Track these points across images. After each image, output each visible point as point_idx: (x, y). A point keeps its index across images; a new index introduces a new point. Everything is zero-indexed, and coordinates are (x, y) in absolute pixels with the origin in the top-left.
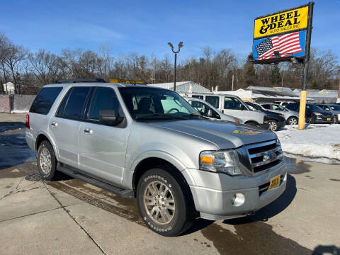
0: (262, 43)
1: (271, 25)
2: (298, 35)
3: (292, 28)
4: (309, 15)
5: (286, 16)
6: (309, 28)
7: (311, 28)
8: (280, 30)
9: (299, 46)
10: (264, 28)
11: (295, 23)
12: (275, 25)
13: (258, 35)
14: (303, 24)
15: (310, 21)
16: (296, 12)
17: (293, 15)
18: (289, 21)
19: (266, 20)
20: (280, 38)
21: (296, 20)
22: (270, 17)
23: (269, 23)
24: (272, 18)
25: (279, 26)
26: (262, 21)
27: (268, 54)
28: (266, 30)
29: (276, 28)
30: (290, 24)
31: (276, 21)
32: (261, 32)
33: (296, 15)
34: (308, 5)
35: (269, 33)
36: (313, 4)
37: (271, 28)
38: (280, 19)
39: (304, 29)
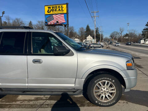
0: (49, 17)
1: (52, 10)
2: (63, 16)
3: (61, 12)
4: (67, 8)
5: (58, 7)
6: (67, 13)
7: (68, 13)
8: (56, 13)
9: (64, 20)
10: (49, 10)
11: (62, 10)
12: (54, 10)
13: (46, 13)
14: (65, 12)
15: (67, 10)
16: (62, 6)
17: (61, 7)
18: (59, 9)
19: (50, 7)
20: (57, 16)
21: (62, 9)
22: (52, 6)
23: (51, 9)
24: (52, 7)
25: (55, 11)
26: (48, 7)
27: (52, 22)
28: (50, 11)
29: (54, 11)
30: (60, 10)
31: (54, 8)
32: (48, 12)
33: (62, 7)
34: (66, 4)
35: (51, 13)
36: (68, 4)
37: (52, 11)
38: (56, 8)
39: (65, 13)
